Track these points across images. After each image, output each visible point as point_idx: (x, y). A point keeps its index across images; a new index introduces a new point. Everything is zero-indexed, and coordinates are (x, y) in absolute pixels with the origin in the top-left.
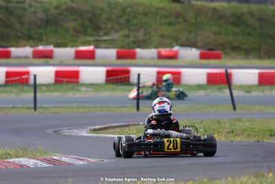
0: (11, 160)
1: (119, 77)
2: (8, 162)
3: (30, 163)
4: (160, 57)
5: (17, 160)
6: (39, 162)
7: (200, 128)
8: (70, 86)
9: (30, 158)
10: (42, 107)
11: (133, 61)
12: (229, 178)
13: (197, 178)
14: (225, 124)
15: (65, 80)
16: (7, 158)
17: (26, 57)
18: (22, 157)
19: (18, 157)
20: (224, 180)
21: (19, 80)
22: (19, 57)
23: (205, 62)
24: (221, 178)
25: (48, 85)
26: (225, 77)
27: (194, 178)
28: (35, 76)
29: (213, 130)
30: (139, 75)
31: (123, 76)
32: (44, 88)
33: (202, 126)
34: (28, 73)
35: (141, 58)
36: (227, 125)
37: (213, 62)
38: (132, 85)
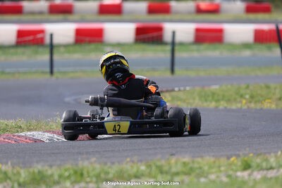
0: (22, 134)
1: (150, 35)
2: (19, 136)
3: (45, 136)
4: (199, 11)
5: (29, 133)
6: (56, 136)
7: (246, 94)
8: (92, 46)
9: (45, 132)
10: (60, 72)
11: (167, 17)
12: (280, 153)
13: (241, 153)
14: (275, 88)
15: (87, 39)
16: (18, 132)
17: (41, 13)
18: (35, 130)
19: (29, 130)
20: (272, 154)
21: (33, 40)
22: (32, 13)
23: (252, 16)
24: (270, 153)
25: (66, 46)
26: (276, 35)
27: (237, 153)
28: (51, 35)
29: (262, 96)
30: (174, 33)
31: (155, 34)
32: (62, 49)
33: (248, 91)
34: (42, 31)
35: (177, 13)
36: (277, 91)
37: (260, 16)
38: (166, 44)
